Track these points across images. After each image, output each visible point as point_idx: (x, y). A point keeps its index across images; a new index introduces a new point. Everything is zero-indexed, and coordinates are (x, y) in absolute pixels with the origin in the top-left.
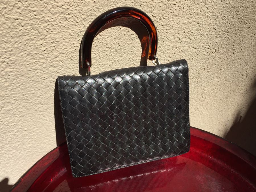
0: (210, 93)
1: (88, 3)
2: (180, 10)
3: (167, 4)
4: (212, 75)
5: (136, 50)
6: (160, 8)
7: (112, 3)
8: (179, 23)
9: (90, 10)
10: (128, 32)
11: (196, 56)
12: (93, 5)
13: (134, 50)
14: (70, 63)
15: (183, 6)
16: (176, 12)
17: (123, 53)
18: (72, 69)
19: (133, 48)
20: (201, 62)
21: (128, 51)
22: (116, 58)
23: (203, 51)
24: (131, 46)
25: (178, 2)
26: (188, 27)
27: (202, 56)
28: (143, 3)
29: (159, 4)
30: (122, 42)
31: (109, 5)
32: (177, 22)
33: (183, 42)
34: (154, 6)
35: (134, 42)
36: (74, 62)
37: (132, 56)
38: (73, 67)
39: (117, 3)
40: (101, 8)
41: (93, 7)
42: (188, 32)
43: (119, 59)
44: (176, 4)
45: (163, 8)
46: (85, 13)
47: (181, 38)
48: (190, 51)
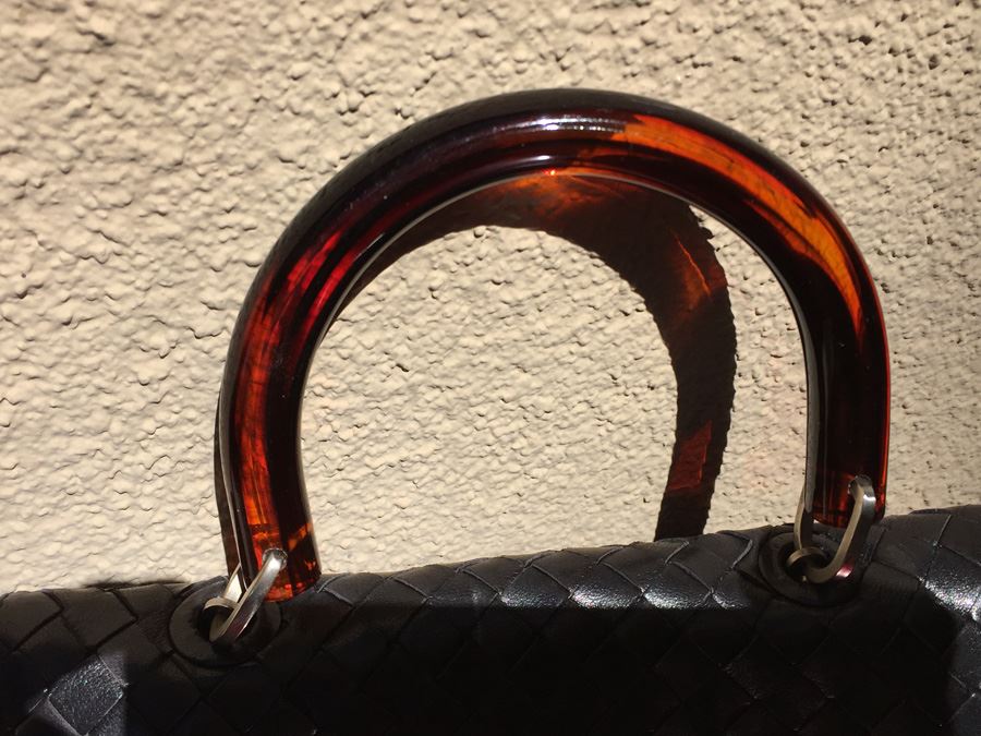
1: (42, 53)
2: (905, 77)
3: (797, 40)
5: (535, 384)
6: (735, 71)
7: (284, 46)
8: (889, 181)
9: (76, 115)
10: (463, 270)
12: (97, 66)
13: (526, 386)
15: (932, 50)
16: (869, 101)
17: (429, 413)
19: (517, 371)
21: (476, 395)
22: (383, 453)
24: (497, 362)
25: (891, 18)
26: (958, 203)
28: (580, 39)
29: (727, 36)
30: (419, 342)
31: (258, 63)
32: (875, 170)
33: (915, 310)
34: (678, 61)
35: (516, 335)
37: (513, 426)
39: (331, 45)
40: (184, 89)
41: (100, 82)
42: (957, 238)
43: (404, 454)
44: (874, 33)
45: (759, 73)
46: (24, 144)
47: (901, 279)
48: (962, 363)
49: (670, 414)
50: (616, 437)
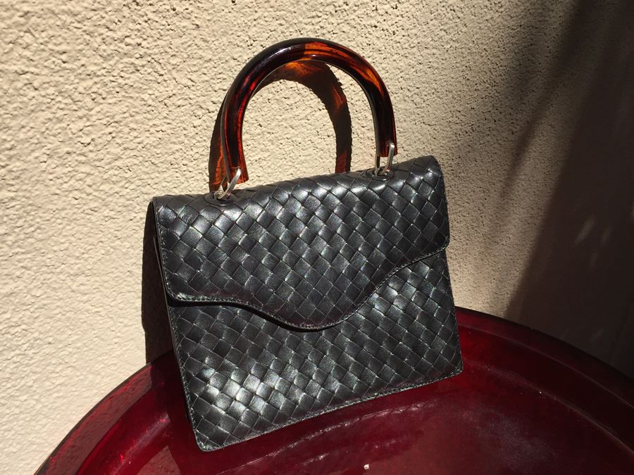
0: (470, 227)
1: (184, 30)
2: (387, 37)
3: (358, 26)
4: (471, 186)
5: (296, 133)
6: (344, 35)
7: (235, 28)
8: (387, 69)
9: (189, 46)
10: (277, 94)
11: (430, 142)
12: (195, 33)
13: (293, 134)
14: (150, 172)
15: (393, 30)
16: (379, 44)
17: (267, 142)
18: (154, 186)
19: (291, 129)
20: (443, 156)
21: (280, 136)
22: (254, 156)
23: (446, 129)
24: (285, 125)
25: (381, 21)
26: (408, 76)
27: (444, 142)
28: (305, 26)
29: (341, 25)
30: (264, 117)
31: (231, 32)
32: (383, 65)
33: (401, 112)
34: (329, 32)
35: (291, 116)
36: (157, 169)
37: (290, 148)
38: (156, 180)
39: (247, 27)
40: (214, 39)
41: (195, 37)
42: (409, 88)
43: (260, 156)
44: (377, 25)
45: (350, 36)
46: (177, 54)
47: (395, 101)
48: (417, 132)
49: (334, 146)
50: (319, 154)
